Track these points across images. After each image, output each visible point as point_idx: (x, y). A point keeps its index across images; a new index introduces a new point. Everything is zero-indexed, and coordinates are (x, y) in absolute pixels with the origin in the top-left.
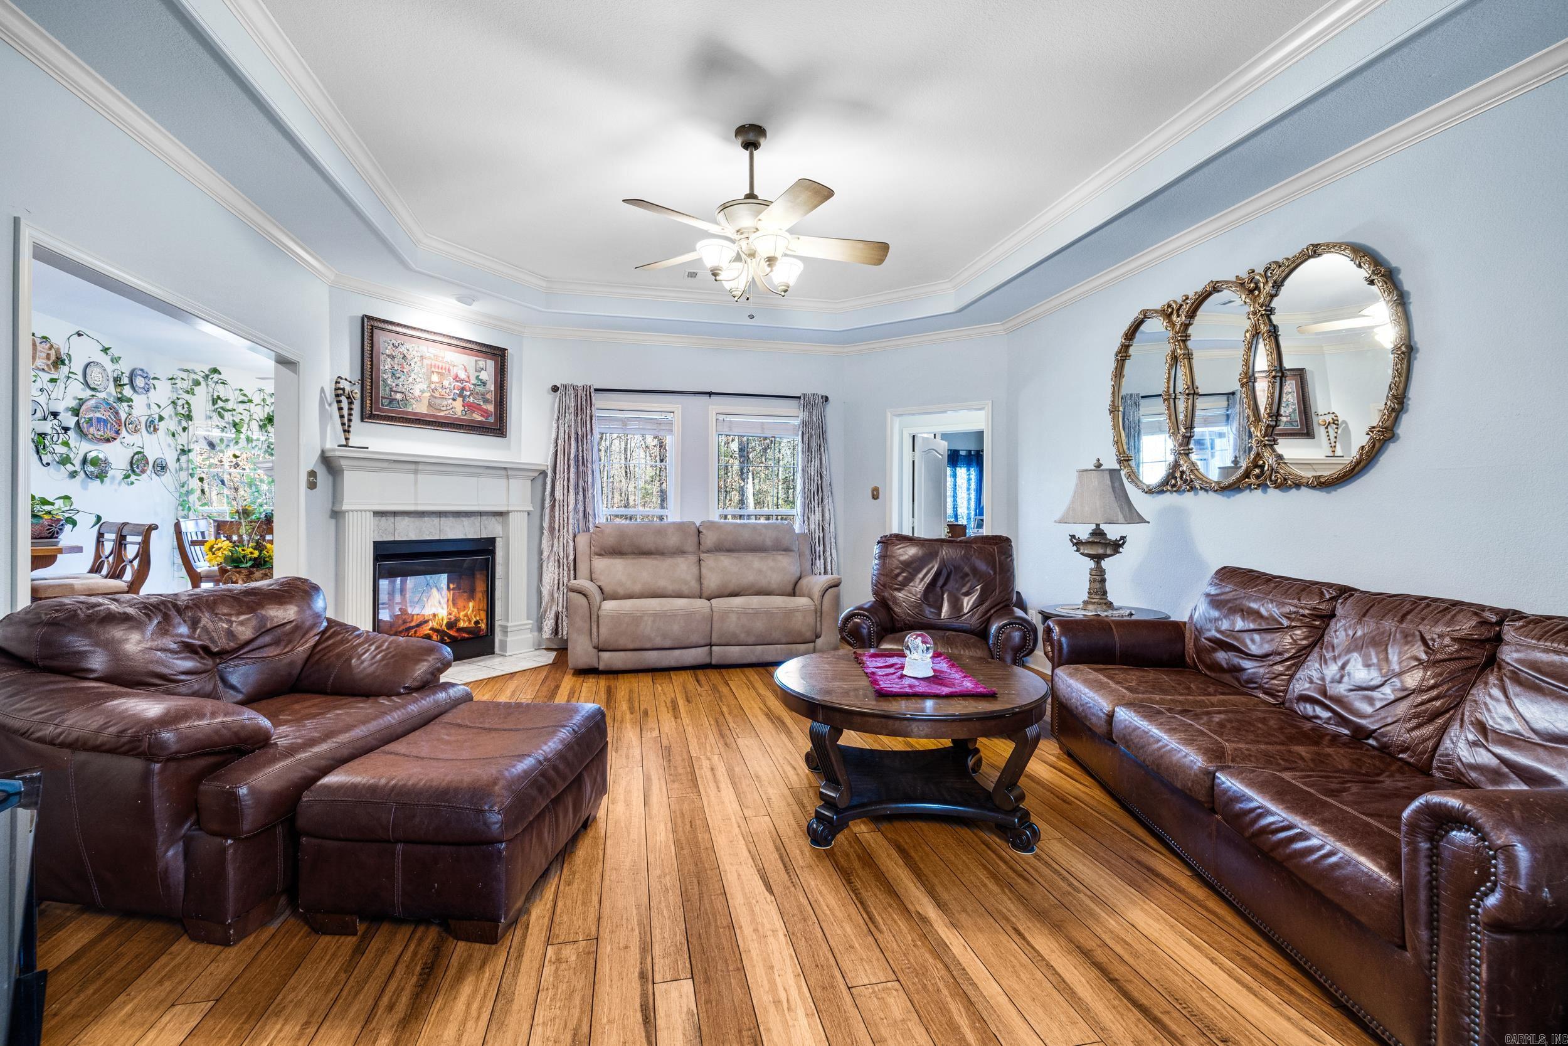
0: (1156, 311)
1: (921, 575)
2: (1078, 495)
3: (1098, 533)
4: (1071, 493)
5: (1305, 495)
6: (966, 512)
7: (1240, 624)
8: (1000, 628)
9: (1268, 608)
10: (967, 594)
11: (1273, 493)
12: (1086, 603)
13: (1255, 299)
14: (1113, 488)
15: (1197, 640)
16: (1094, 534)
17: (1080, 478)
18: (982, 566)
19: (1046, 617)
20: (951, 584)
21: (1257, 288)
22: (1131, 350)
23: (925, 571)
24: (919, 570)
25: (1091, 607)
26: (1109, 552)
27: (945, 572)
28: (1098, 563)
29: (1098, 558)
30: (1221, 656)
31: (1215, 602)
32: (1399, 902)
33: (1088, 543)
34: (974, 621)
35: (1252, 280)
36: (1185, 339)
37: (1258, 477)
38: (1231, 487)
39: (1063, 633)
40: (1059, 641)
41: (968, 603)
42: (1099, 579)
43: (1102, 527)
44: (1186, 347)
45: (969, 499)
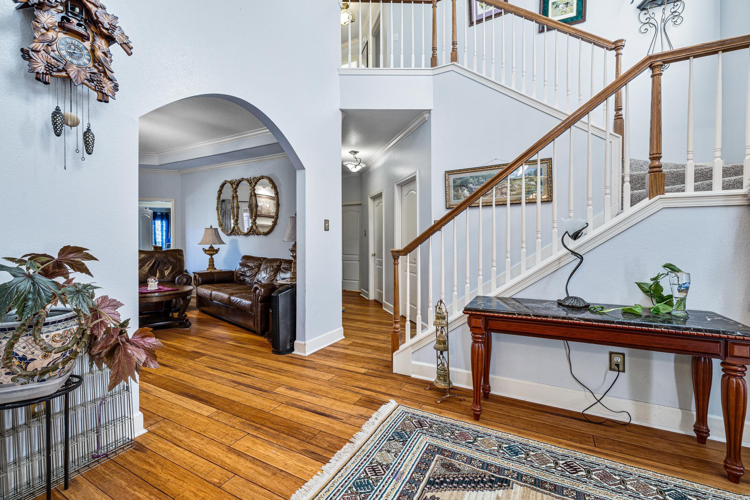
0: (229, 182)
1: (147, 264)
2: (205, 236)
3: (211, 247)
4: (203, 235)
5: (262, 237)
6: (161, 241)
7: (246, 269)
8: (179, 278)
9: (251, 264)
10: (166, 270)
11: (256, 236)
12: (208, 269)
13: (251, 186)
14: (215, 234)
15: (237, 275)
16: (210, 248)
17: (206, 231)
18: (172, 260)
19: (194, 273)
20: (160, 266)
21: (251, 183)
22: (222, 191)
23: (149, 262)
24: (146, 263)
25: (209, 270)
26: (215, 253)
27: (157, 263)
28: (211, 256)
29: (211, 255)
30: (241, 278)
31: (241, 264)
32: (252, 305)
33: (208, 250)
34: (170, 279)
35: (251, 180)
36: (236, 192)
37: (252, 232)
38: (247, 234)
39: (199, 277)
40: (198, 279)
41: (167, 273)
42: (212, 261)
43: (213, 245)
44: (236, 194)
45: (162, 235)
